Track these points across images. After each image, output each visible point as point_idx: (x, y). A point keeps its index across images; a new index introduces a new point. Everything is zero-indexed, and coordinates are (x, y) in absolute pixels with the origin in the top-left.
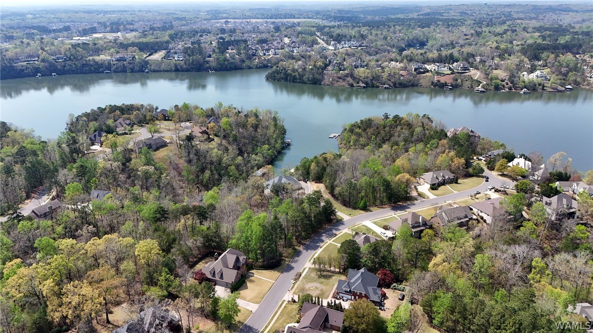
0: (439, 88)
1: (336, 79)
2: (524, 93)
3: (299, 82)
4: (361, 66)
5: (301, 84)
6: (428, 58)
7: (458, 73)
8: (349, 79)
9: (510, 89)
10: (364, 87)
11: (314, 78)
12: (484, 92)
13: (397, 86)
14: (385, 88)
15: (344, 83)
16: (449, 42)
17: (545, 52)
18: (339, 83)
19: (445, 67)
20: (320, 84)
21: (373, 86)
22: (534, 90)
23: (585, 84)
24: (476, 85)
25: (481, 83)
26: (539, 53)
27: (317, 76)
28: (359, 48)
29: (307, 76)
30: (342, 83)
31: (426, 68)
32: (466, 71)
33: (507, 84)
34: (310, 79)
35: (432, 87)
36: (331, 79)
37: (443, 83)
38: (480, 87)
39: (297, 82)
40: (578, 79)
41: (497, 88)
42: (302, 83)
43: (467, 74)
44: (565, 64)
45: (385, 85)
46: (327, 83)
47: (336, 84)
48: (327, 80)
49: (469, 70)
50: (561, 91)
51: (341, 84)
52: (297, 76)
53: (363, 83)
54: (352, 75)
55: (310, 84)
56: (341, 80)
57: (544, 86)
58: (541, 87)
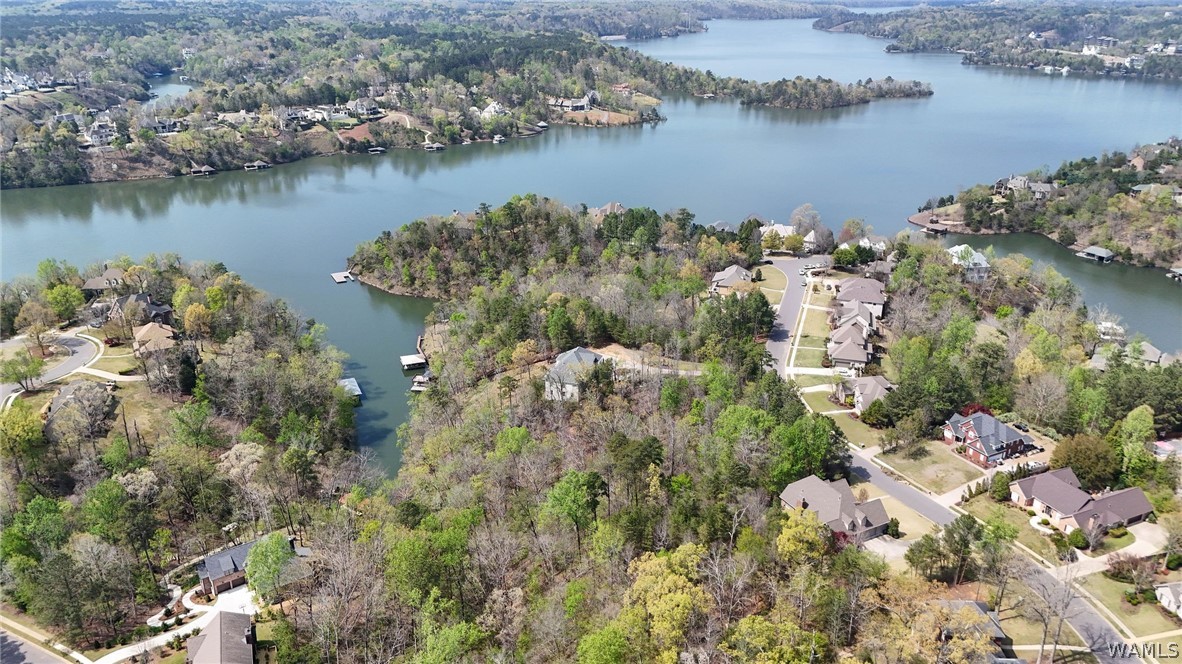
0: (360, 153)
1: (127, 163)
2: (500, 141)
3: (21, 186)
4: (164, 127)
5: (27, 190)
6: (286, 97)
7: (370, 120)
8: (157, 159)
9: (473, 139)
10: (211, 173)
11: (65, 170)
12: (442, 149)
13: (279, 159)
14: (259, 167)
15: (152, 172)
16: (246, 64)
17: (471, 72)
18: (138, 173)
19: (337, 111)
20: (89, 182)
21: (227, 168)
22: (508, 136)
23: (554, 116)
24: (420, 139)
25: (424, 133)
26: (462, 72)
27: (68, 164)
28: (59, 89)
29: (38, 167)
30: (143, 172)
31: (304, 118)
32: (379, 115)
33: (463, 131)
34: (55, 172)
35: (344, 152)
36: (115, 166)
37: (362, 143)
38: (427, 142)
39: (14, 187)
40: (543, 111)
41: (455, 139)
42: (32, 186)
43: (385, 120)
44: (513, 89)
45: (252, 161)
46: (106, 176)
47: (132, 176)
48: (100, 170)
49: (379, 113)
50: (539, 133)
51: (147, 173)
52: (11, 172)
53: (200, 163)
54: (163, 152)
55: (57, 185)
56: (140, 165)
57: (518, 128)
58: (515, 129)
